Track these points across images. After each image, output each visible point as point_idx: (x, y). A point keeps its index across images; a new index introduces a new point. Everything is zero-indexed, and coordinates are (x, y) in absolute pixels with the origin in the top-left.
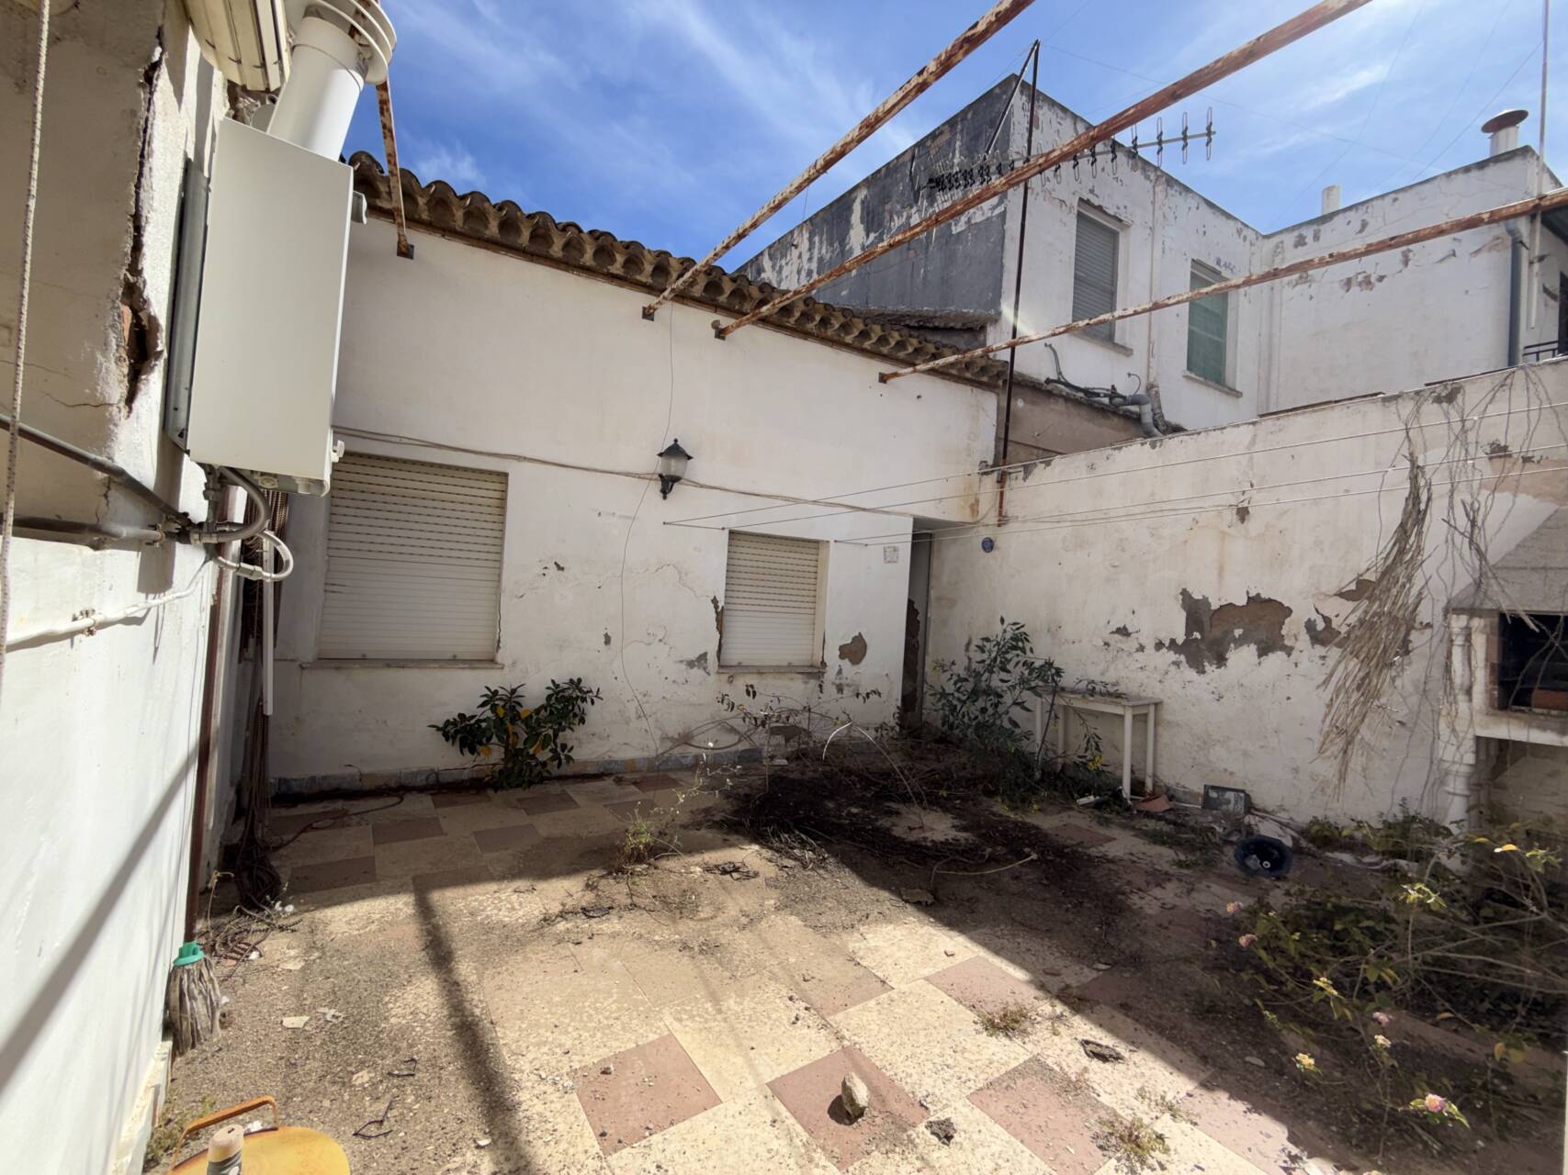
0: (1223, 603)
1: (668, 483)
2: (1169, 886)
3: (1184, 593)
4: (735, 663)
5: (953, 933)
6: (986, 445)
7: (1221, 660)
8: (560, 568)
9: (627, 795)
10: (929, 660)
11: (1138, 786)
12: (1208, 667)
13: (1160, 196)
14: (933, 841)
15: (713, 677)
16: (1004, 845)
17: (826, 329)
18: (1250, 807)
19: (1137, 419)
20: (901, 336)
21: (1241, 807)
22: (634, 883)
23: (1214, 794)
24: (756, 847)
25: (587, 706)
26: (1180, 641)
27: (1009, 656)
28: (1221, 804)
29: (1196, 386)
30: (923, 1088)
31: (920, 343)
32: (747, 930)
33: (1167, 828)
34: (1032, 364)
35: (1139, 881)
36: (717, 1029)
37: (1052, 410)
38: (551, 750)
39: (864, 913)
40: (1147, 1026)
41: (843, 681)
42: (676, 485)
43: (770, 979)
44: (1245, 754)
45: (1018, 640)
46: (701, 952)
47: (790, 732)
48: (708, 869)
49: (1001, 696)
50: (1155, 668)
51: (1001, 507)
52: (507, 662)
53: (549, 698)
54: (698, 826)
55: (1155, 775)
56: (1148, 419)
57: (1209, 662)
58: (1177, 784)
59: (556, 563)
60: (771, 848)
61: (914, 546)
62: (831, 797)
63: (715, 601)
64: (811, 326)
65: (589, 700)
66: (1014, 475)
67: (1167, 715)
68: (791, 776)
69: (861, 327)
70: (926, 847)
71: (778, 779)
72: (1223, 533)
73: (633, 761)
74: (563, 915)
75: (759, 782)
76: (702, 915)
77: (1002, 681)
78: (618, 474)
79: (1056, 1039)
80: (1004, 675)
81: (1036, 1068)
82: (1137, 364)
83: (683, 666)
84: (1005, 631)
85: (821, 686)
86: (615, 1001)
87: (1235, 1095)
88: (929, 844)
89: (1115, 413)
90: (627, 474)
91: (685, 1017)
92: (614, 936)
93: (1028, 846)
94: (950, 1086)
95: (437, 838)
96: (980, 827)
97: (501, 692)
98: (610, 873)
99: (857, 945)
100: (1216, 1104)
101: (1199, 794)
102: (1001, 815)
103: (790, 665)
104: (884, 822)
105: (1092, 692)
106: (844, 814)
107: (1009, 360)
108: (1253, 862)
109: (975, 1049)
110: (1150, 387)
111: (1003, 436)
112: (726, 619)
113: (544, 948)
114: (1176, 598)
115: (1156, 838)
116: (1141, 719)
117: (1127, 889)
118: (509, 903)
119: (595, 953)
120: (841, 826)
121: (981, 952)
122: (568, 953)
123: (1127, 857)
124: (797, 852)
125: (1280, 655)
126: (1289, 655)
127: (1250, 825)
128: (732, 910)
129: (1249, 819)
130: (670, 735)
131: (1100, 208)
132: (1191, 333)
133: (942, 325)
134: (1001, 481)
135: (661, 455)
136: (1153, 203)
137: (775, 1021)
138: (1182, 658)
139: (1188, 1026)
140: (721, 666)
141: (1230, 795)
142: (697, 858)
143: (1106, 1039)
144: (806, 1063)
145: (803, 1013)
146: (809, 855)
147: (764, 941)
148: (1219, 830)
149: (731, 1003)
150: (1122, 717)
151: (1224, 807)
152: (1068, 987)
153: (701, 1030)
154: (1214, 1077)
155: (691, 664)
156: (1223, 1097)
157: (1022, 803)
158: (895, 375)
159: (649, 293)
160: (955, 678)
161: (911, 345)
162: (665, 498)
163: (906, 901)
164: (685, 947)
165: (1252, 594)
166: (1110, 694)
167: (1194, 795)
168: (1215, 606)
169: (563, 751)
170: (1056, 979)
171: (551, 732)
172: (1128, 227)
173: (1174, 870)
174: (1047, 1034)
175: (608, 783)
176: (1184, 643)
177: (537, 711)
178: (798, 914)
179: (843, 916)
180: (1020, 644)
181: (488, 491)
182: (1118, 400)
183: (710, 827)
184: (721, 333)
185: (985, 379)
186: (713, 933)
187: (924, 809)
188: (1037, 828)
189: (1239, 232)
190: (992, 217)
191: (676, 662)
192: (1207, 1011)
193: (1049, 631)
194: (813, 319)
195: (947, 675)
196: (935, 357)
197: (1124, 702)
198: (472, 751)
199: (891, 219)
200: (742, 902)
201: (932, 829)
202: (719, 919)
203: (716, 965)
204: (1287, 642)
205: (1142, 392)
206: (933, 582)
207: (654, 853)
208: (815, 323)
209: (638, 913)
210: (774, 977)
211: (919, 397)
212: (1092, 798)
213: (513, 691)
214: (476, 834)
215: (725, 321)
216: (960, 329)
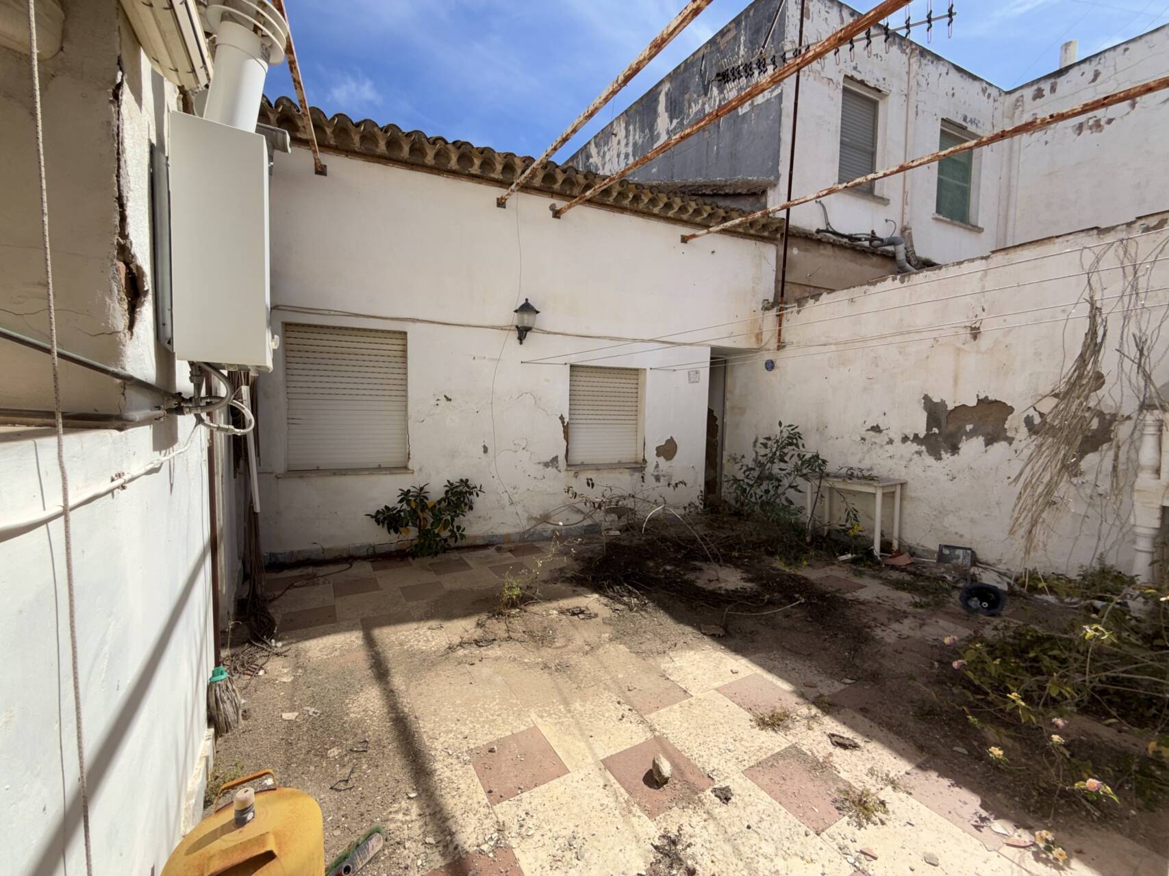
0: (958, 404)
1: (523, 332)
2: (906, 622)
3: (926, 398)
4: (579, 462)
5: (737, 657)
6: (768, 288)
7: (955, 449)
8: (448, 399)
9: (505, 559)
10: (725, 453)
11: (886, 546)
12: (944, 455)
13: (915, 67)
14: (726, 590)
15: (563, 474)
16: (780, 592)
17: (638, 203)
18: (975, 561)
19: (892, 257)
20: (697, 205)
21: (968, 561)
22: (510, 622)
23: (946, 552)
24: (596, 596)
25: (473, 497)
26: (922, 435)
27: (786, 451)
28: (952, 559)
29: (942, 225)
30: (711, 765)
31: (712, 209)
32: (589, 655)
33: (908, 578)
34: (805, 218)
35: (882, 617)
36: (567, 723)
37: (822, 255)
38: (450, 531)
39: (673, 643)
40: (880, 724)
41: (660, 473)
42: (528, 333)
43: (604, 689)
44: (972, 520)
45: (794, 438)
46: (557, 670)
47: (619, 511)
48: (562, 612)
49: (780, 481)
50: (902, 456)
51: (779, 335)
52: (416, 468)
53: (447, 492)
54: (555, 581)
55: (900, 538)
56: (901, 256)
57: (945, 451)
58: (918, 544)
59: (445, 396)
60: (607, 596)
61: (711, 370)
62: (651, 558)
63: (562, 418)
64: (626, 202)
65: (475, 494)
66: (789, 310)
67: (910, 492)
68: (623, 543)
69: (665, 200)
70: (721, 594)
71: (613, 547)
72: (959, 350)
73: (508, 535)
74: (461, 645)
75: (600, 548)
76: (557, 645)
77: (780, 469)
78: (486, 327)
79: (810, 732)
80: (783, 465)
81: (794, 752)
82: (894, 211)
83: (541, 467)
84: (781, 432)
85: (643, 477)
86: (497, 704)
87: (943, 774)
88: (723, 592)
89: (874, 253)
90: (493, 327)
91: (545, 714)
92: (497, 659)
93: (797, 592)
94: (730, 764)
95: (375, 592)
96: (762, 579)
97: (412, 489)
98: (494, 616)
99: (667, 665)
100: (927, 780)
101: (935, 552)
102: (778, 570)
103: (619, 463)
104: (690, 576)
105: (851, 476)
106: (661, 571)
107: (785, 217)
108: (974, 602)
109: (749, 739)
110: (904, 229)
111: (781, 278)
112: (570, 430)
113: (450, 668)
114: (919, 402)
115: (899, 585)
116: (889, 496)
117: (873, 624)
118: (425, 636)
119: (484, 670)
120: (659, 579)
121: (759, 671)
122: (466, 671)
123: (875, 600)
124: (625, 598)
125: (1004, 444)
126: (1010, 444)
127: (974, 575)
128: (579, 641)
129: (974, 570)
130: (534, 516)
131: (862, 82)
132: (940, 182)
133: (731, 192)
134: (780, 317)
135: (516, 311)
136: (908, 73)
137: (608, 718)
138: (923, 448)
139: (911, 724)
140: (568, 465)
141: (960, 552)
142: (555, 604)
143: (847, 733)
144: (629, 746)
145: (627, 713)
146: (634, 601)
147: (601, 663)
148: (949, 578)
149: (577, 706)
150: (874, 495)
151: (955, 561)
152: (821, 695)
153: (556, 724)
154: (927, 761)
155: (546, 465)
156: (933, 775)
157: (795, 560)
158: (694, 236)
159: (501, 187)
160: (745, 468)
161: (706, 211)
162: (521, 343)
163: (705, 634)
164: (546, 667)
165: (982, 397)
166: (864, 478)
167: (930, 552)
168: (950, 407)
169: (458, 531)
170: (812, 689)
171: (449, 517)
172: (886, 95)
173: (910, 609)
174: (804, 729)
175: (492, 550)
176: (924, 437)
177: (439, 502)
178: (625, 644)
179: (658, 645)
180: (795, 441)
181: (393, 346)
182: (876, 243)
183: (563, 582)
184: (557, 214)
185: (766, 234)
186: (565, 657)
187: (721, 566)
188: (806, 579)
189: (984, 91)
190: (771, 98)
191: (535, 464)
192: (927, 713)
193: (817, 430)
194: (628, 197)
195: (738, 466)
196: (725, 219)
197: (875, 484)
198: (396, 532)
199: (690, 106)
200: (586, 635)
201: (726, 581)
202: (570, 647)
203: (567, 679)
204: (1009, 434)
205: (897, 234)
206: (728, 395)
207: (524, 600)
208: (629, 200)
209: (513, 643)
210: (607, 688)
211: (713, 252)
212: (849, 556)
213: (422, 489)
214: (402, 589)
215: (560, 204)
216: (746, 195)
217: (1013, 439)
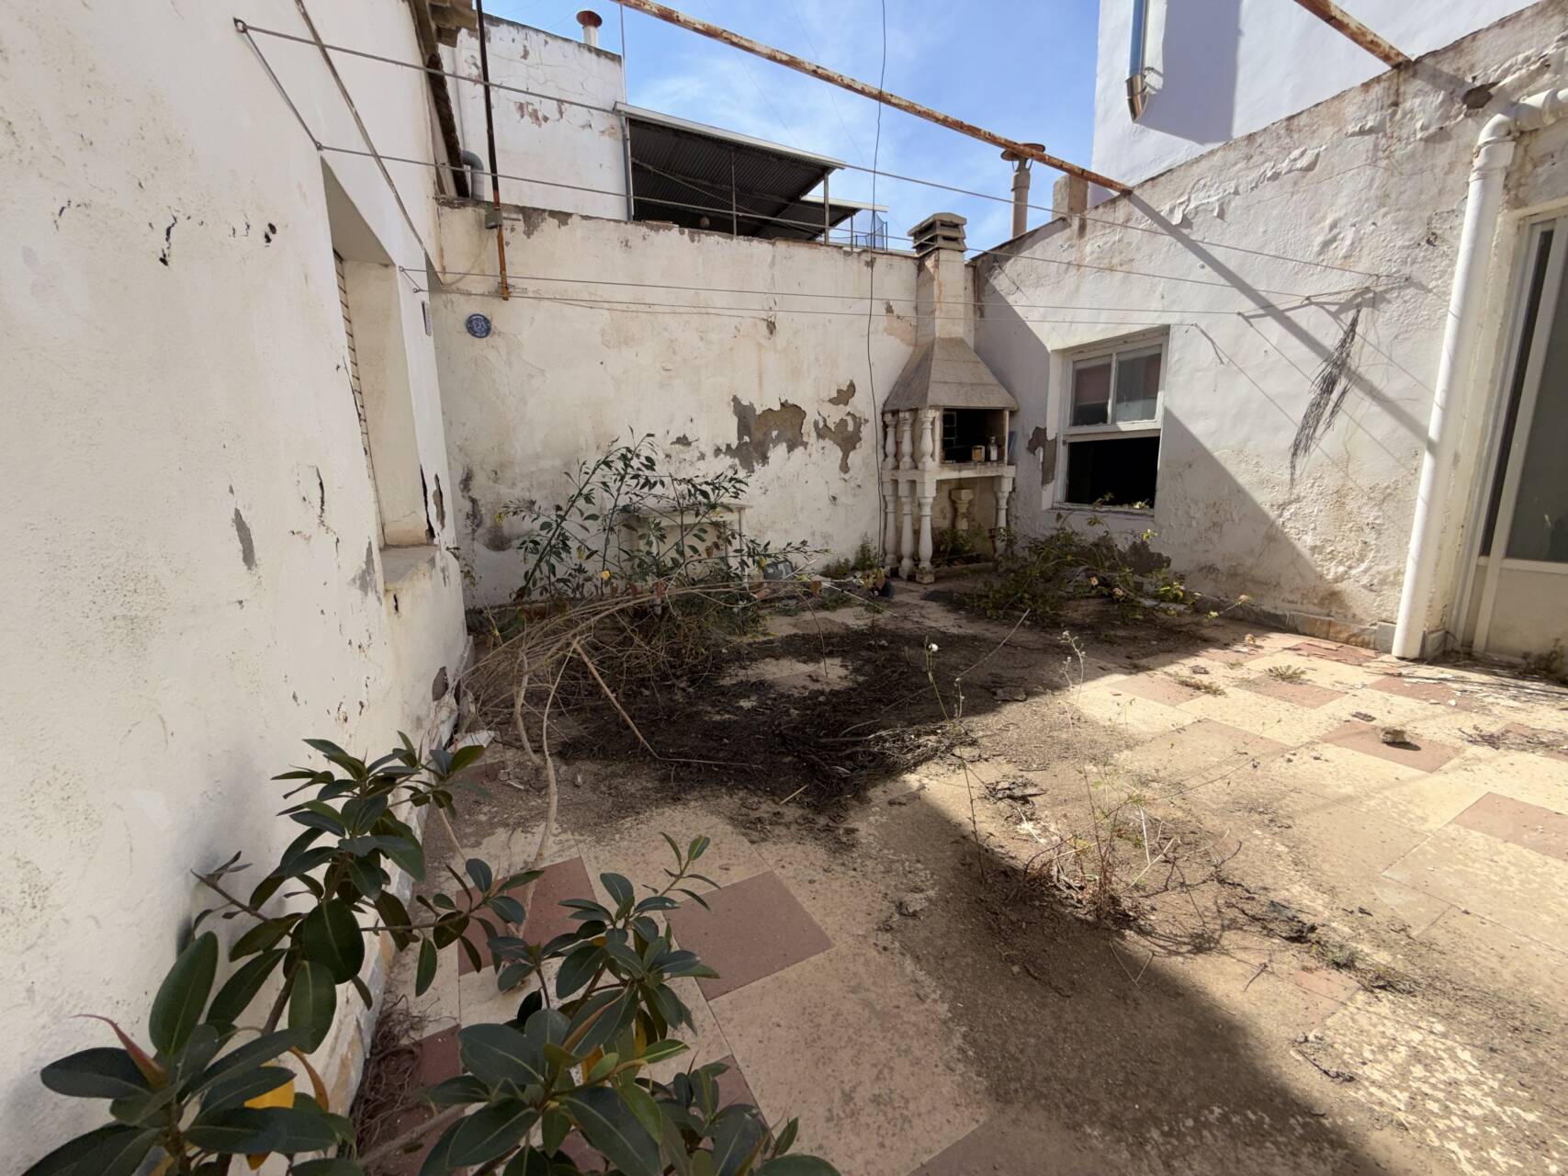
0: (764, 408)
3: (735, 399)
7: (764, 459)
12: (756, 466)
15: (384, 610)
26: (734, 446)
51: (500, 268)
57: (757, 462)
66: (508, 223)
72: (759, 344)
114: (729, 405)
125: (801, 448)
126: (806, 448)
134: (495, 227)
138: (737, 461)
141: (781, 567)
155: (364, 583)
165: (783, 400)
168: (759, 412)
176: (737, 448)
204: (805, 439)
217: (807, 443)
